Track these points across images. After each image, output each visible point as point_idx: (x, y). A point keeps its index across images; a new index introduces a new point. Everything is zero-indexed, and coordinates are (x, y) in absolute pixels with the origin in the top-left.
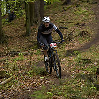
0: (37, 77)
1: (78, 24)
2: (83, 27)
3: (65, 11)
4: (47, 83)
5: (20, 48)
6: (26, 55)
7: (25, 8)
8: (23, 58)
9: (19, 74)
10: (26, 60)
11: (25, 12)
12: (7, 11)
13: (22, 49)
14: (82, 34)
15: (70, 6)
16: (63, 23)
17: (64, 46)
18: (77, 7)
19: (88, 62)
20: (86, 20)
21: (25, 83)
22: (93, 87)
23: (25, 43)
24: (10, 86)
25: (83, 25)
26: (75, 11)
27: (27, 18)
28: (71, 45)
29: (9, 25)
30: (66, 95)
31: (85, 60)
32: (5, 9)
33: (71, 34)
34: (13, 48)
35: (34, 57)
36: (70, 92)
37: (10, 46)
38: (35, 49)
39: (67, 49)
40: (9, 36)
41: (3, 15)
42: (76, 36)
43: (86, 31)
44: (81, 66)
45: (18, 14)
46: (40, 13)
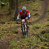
0: (13, 34)
1: (34, 10)
2: (36, 12)
3: (28, 3)
4: (18, 37)
6: (9, 24)
8: (7, 25)
9: (5, 32)
10: (9, 26)
11: (9, 3)
13: (7, 21)
14: (36, 15)
15: (31, 1)
18: (34, 2)
19: (38, 28)
20: (38, 8)
21: (7, 37)
22: (39, 40)
23: (9, 18)
24: (1, 38)
25: (36, 11)
26: (33, 4)
27: (10, 6)
28: (30, 20)
29: (1, 9)
30: (26, 43)
31: (36, 27)
35: (13, 25)
36: (28, 42)
38: (13, 21)
40: (1, 14)
42: (33, 16)
43: (38, 14)
44: (34, 30)
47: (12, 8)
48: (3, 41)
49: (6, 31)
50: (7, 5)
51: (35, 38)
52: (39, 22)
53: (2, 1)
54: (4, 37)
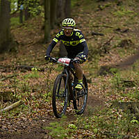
1: (119, 30)
2: (126, 34)
4: (71, 111)
5: (35, 61)
6: (42, 70)
7: (44, 4)
8: (38, 74)
9: (31, 96)
10: (42, 78)
11: (43, 10)
12: (19, 7)
13: (37, 61)
14: (124, 44)
16: (97, 27)
17: (96, 61)
18: (118, 5)
19: (129, 84)
21: (38, 110)
22: (134, 121)
23: (42, 54)
24: (18, 114)
25: (126, 31)
27: (46, 18)
28: (106, 59)
29: (20, 27)
30: (96, 130)
31: (125, 82)
32: (16, 4)
33: (108, 43)
34: (24, 60)
35: (54, 74)
36: (102, 125)
37: (20, 56)
39: (100, 64)
40: (19, 42)
41: (12, 13)
42: (115, 47)
43: (130, 40)
44: (119, 90)
45: (33, 11)
46: (65, 12)
47: (53, 23)
48: (24, 121)
49: (33, 91)
50: (38, 14)
51: (120, 116)
52: (134, 67)
53: (22, 4)
54: (28, 109)
